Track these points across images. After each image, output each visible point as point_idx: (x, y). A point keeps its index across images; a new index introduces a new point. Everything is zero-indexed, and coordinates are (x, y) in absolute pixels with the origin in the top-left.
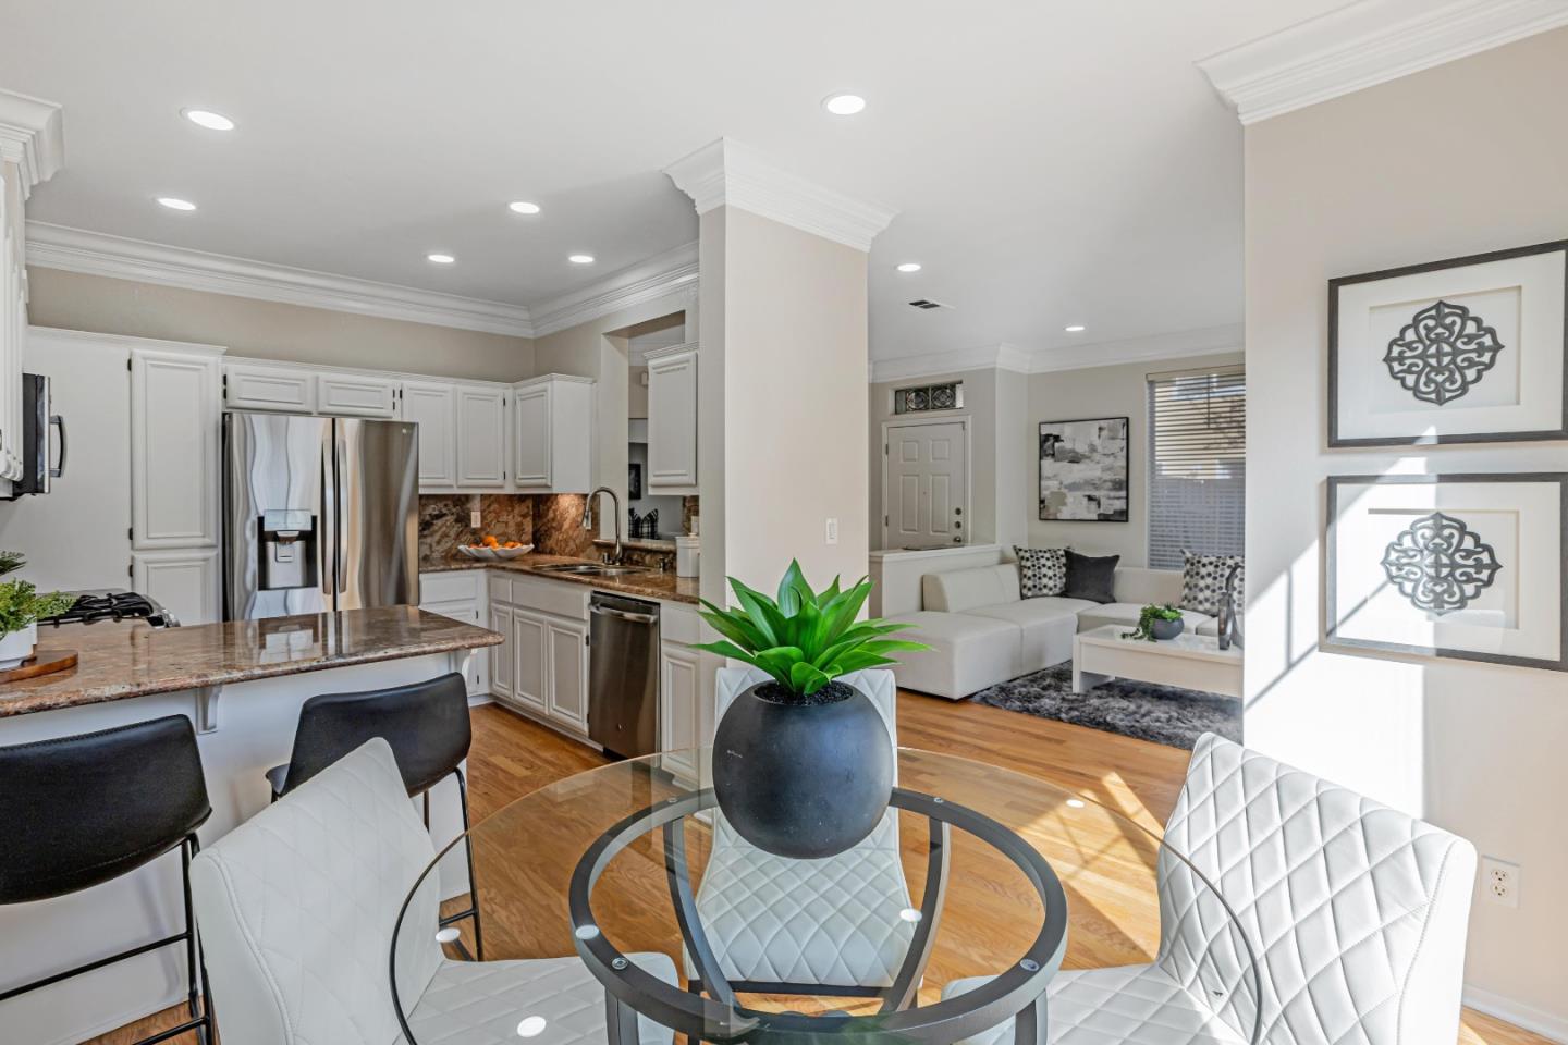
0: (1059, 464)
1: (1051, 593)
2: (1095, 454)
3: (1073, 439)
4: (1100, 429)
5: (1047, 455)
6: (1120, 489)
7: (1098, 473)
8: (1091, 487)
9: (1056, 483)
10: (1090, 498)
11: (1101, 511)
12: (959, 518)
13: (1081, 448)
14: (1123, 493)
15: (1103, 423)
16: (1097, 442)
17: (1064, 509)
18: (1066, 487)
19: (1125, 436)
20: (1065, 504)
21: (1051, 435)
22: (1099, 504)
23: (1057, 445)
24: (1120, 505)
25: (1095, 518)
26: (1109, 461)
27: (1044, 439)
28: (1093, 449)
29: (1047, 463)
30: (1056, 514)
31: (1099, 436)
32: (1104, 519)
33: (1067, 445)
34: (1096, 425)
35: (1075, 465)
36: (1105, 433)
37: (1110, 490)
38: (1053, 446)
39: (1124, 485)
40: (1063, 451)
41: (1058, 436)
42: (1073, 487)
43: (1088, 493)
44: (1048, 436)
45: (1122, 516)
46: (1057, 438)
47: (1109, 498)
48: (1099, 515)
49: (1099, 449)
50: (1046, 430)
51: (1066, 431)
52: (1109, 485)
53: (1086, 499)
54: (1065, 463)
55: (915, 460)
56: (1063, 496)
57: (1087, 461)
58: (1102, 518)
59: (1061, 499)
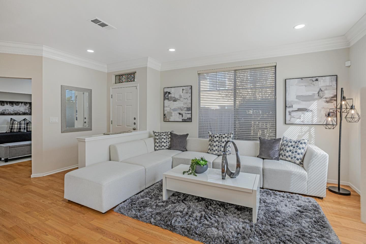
0: (170, 102)
1: (165, 148)
2: (181, 98)
3: (175, 93)
4: (183, 90)
5: (166, 99)
6: (189, 111)
7: (182, 105)
8: (180, 110)
9: (169, 108)
10: (180, 114)
11: (183, 118)
12: (135, 121)
13: (177, 96)
14: (190, 112)
15: (184, 88)
16: (182, 94)
17: (171, 117)
18: (172, 110)
19: (191, 92)
20: (172, 116)
21: (167, 92)
22: (182, 116)
23: (169, 95)
24: (189, 116)
25: (181, 121)
26: (186, 101)
27: (165, 93)
28: (181, 97)
29: (166, 101)
30: (169, 119)
31: (183, 92)
32: (184, 121)
33: (172, 95)
34: (182, 88)
35: (175, 102)
36: (184, 91)
37: (186, 111)
38: (168, 95)
39: (190, 109)
40: (171, 97)
41: (170, 92)
42: (175, 110)
43: (179, 112)
44: (166, 92)
45: (190, 120)
46: (169, 93)
47: (186, 114)
48: (182, 119)
49: (183, 97)
50: (166, 90)
51: (172, 91)
52: (186, 109)
53: (179, 114)
54: (172, 101)
55: (121, 100)
56: (172, 113)
57: (179, 101)
58: (183, 120)
59: (170, 114)
